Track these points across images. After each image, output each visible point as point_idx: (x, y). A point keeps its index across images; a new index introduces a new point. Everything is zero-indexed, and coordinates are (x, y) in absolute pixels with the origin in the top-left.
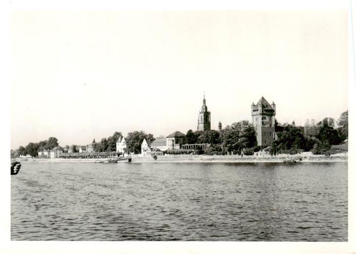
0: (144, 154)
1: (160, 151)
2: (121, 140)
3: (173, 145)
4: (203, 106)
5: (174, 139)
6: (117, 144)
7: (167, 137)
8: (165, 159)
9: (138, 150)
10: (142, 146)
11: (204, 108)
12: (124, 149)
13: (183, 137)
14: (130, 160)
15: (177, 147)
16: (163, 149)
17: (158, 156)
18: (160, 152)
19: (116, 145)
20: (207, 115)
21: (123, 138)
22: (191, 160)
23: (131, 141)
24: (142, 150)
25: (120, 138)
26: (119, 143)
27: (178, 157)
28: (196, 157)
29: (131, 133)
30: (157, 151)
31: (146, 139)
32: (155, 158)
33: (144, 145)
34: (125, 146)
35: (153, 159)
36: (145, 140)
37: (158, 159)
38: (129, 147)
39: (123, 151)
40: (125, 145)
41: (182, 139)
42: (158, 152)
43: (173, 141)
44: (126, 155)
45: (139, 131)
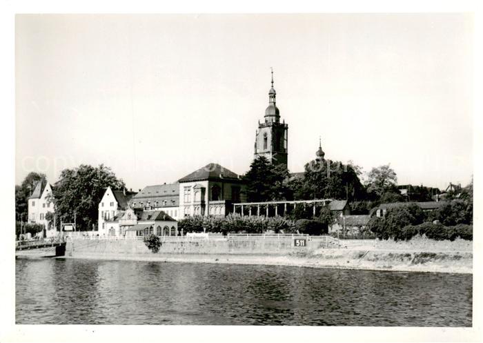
0: (112, 230)
1: (168, 219)
2: (42, 192)
3: (203, 205)
4: (270, 107)
5: (205, 184)
6: (30, 202)
7: (181, 181)
8: (194, 249)
9: (87, 220)
10: (101, 209)
11: (273, 112)
12: (49, 217)
13: (231, 179)
14: (61, 249)
15: (217, 210)
16: (178, 214)
17: (163, 239)
18: (170, 225)
19: (27, 207)
20: (279, 131)
21: (48, 187)
22: (304, 255)
23: (69, 192)
24: (101, 221)
25: (38, 187)
26: (36, 200)
27: (245, 244)
28: (322, 246)
29: (70, 172)
30: (159, 219)
31: (114, 189)
32: (154, 244)
33: (108, 203)
34: (51, 209)
35: (144, 247)
36: (109, 190)
37: (162, 249)
38: (63, 211)
39: (45, 222)
40: (52, 205)
41: (228, 187)
42: (163, 224)
43: (203, 190)
44: (52, 233)
45: (95, 165)
